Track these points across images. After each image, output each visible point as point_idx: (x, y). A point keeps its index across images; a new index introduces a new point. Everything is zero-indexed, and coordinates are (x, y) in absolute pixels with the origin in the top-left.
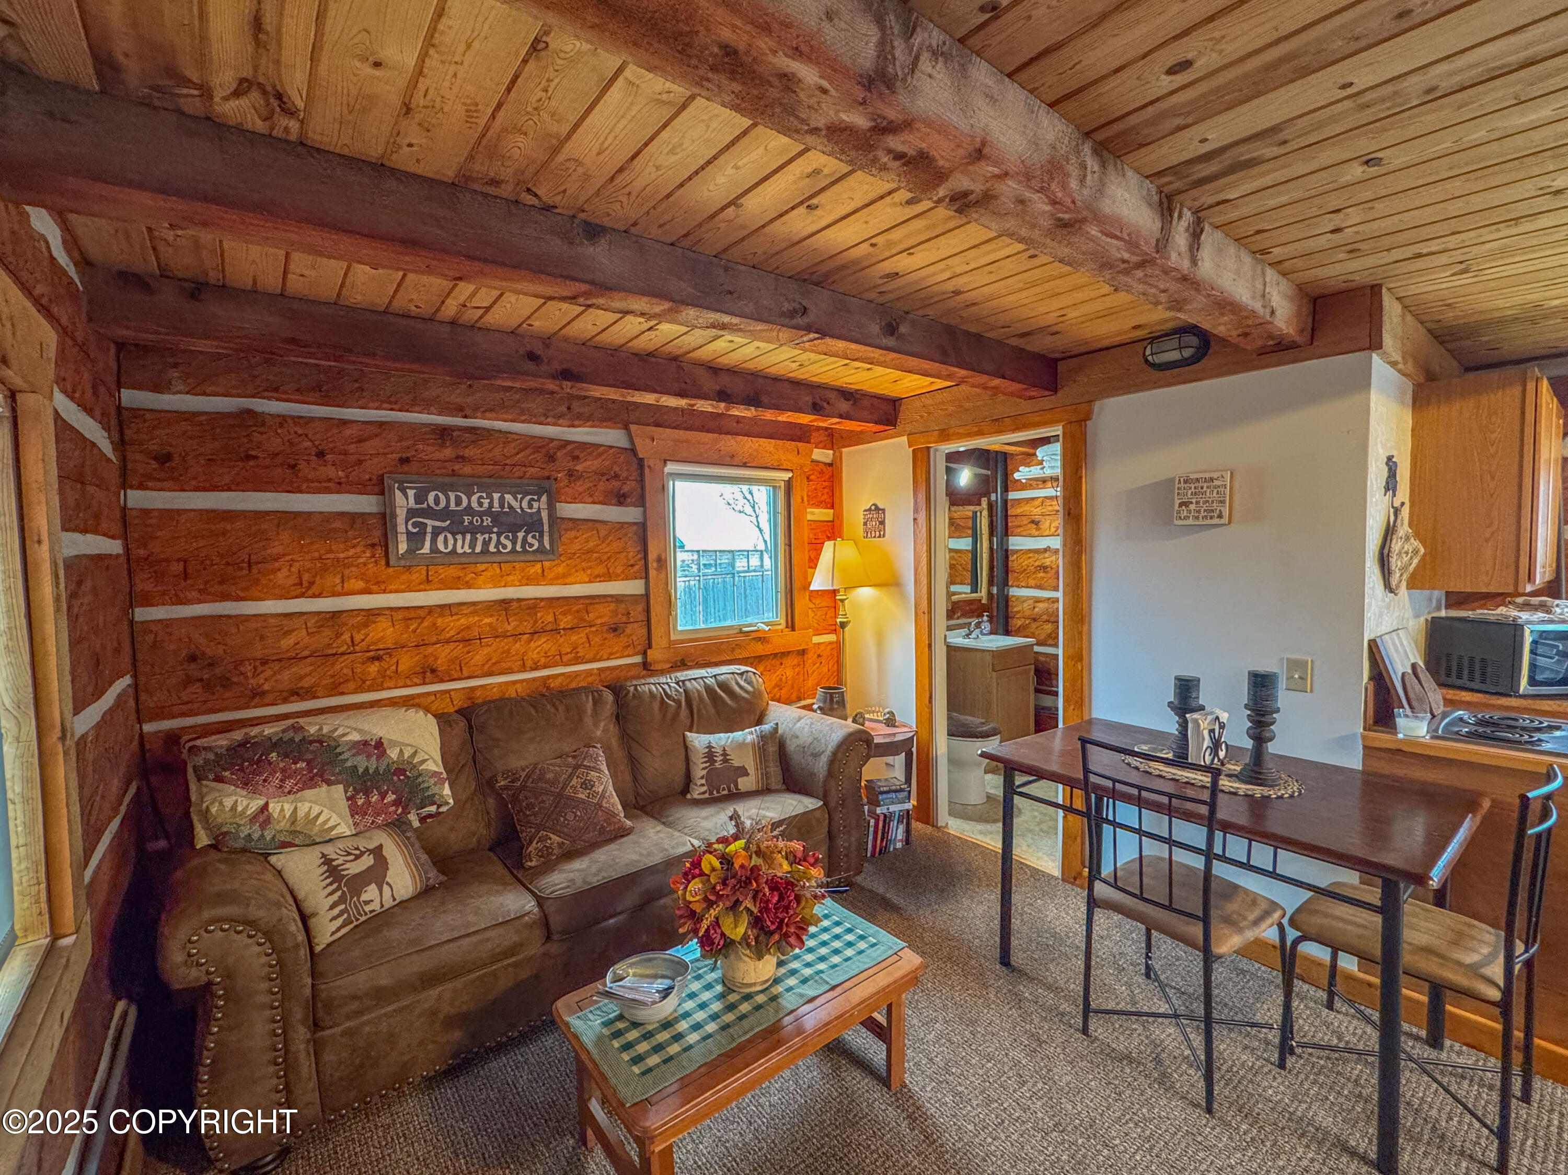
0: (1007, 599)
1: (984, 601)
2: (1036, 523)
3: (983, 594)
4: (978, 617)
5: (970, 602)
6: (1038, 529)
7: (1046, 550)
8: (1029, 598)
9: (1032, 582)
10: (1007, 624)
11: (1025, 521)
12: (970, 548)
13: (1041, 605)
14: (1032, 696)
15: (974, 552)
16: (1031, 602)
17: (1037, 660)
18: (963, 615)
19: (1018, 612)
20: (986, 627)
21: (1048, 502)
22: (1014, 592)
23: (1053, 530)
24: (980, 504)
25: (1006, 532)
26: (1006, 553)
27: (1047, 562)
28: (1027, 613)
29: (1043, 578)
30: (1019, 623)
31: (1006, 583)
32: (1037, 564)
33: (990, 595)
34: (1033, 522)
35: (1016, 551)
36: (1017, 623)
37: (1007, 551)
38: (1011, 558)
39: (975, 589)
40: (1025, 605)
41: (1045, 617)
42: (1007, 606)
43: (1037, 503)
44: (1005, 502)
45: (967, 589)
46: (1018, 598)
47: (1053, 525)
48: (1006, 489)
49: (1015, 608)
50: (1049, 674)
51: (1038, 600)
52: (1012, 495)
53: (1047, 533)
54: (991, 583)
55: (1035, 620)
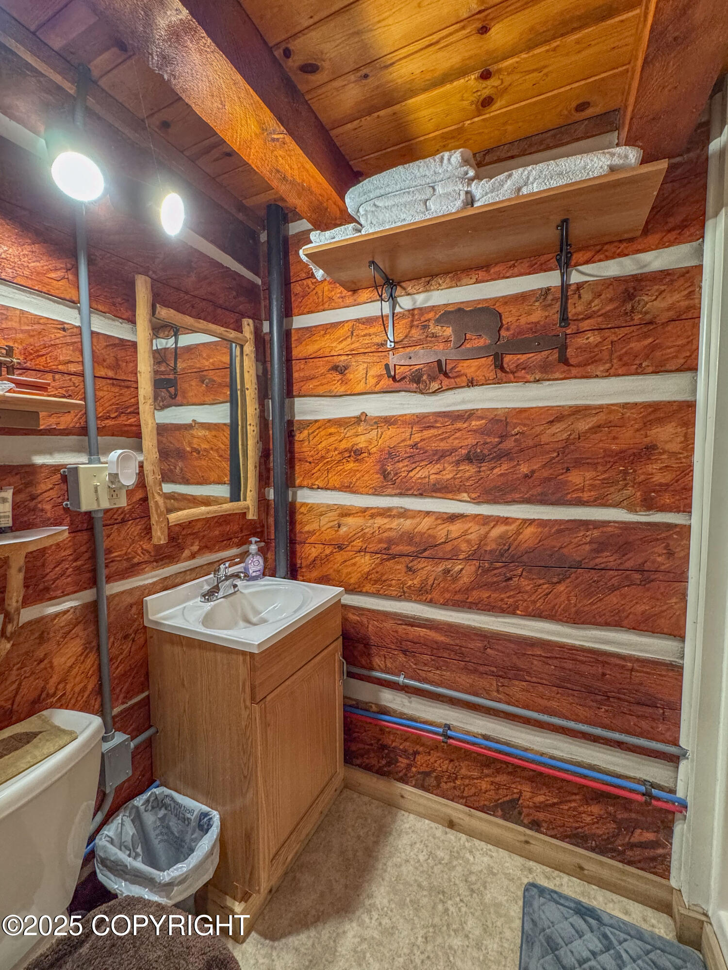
0: (292, 510)
1: (251, 516)
2: (340, 370)
3: (249, 502)
4: (239, 545)
5: (224, 520)
6: (344, 382)
7: (360, 419)
8: (330, 508)
9: (335, 480)
10: (292, 555)
11: (322, 367)
12: (227, 421)
13: (350, 520)
14: (339, 684)
15: (233, 426)
16: (332, 515)
17: (345, 620)
18: (207, 548)
19: (313, 533)
20: (255, 564)
21: (362, 330)
22: (306, 497)
23: (372, 381)
24: (239, 329)
25: (289, 392)
26: (290, 430)
27: (361, 442)
28: (329, 535)
29: (354, 472)
30: (314, 552)
31: (289, 482)
32: (343, 445)
33: (262, 502)
34: (335, 368)
35: (309, 423)
36: (309, 552)
37: (290, 423)
38: (299, 437)
39: (235, 496)
40: (324, 520)
41: (358, 543)
42: (292, 522)
43: (343, 331)
44: (286, 336)
45: (222, 491)
46: (311, 508)
47: (371, 373)
48: (287, 312)
49: (308, 525)
50: (367, 645)
51: (346, 512)
52: (300, 322)
53: (360, 388)
54: (264, 479)
55: (340, 548)
